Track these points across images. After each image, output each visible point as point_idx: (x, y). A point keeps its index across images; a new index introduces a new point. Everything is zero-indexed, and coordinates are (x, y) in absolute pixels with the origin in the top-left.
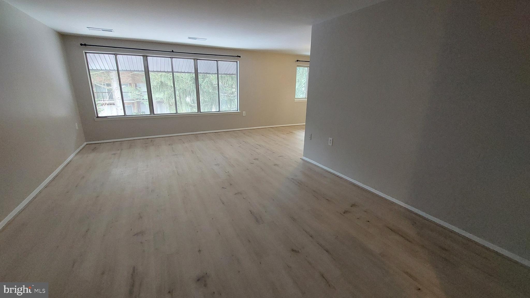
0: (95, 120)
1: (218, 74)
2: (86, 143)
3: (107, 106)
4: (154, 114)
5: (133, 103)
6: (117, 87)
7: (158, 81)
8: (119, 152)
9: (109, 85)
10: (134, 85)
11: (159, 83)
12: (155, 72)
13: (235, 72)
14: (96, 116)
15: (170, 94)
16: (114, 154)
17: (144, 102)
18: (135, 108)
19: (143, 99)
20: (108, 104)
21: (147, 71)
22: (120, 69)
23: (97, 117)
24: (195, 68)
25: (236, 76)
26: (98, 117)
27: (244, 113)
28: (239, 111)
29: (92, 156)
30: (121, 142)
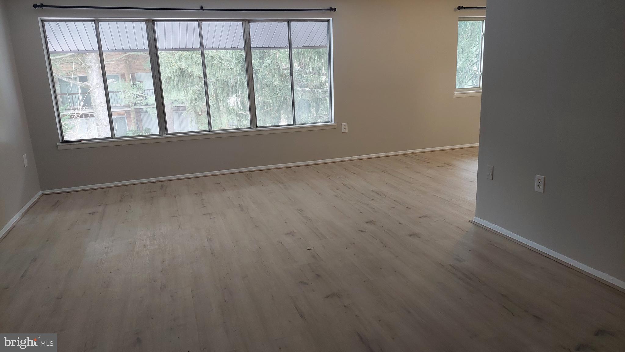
0: (59, 148)
1: (290, 47)
2: (41, 193)
3: (79, 119)
4: (167, 134)
5: (128, 113)
6: (98, 82)
7: (175, 68)
8: (100, 209)
9: (83, 79)
10: (129, 77)
11: (176, 72)
12: (169, 50)
13: (325, 42)
14: (61, 140)
15: (197, 92)
16: (93, 214)
17: (148, 110)
18: (132, 122)
19: (147, 104)
20: (82, 116)
21: (153, 49)
22: (104, 48)
23: (61, 142)
24: (245, 40)
25: (326, 50)
26: (64, 142)
27: (345, 127)
28: (333, 122)
29: (51, 218)
30: (104, 190)
